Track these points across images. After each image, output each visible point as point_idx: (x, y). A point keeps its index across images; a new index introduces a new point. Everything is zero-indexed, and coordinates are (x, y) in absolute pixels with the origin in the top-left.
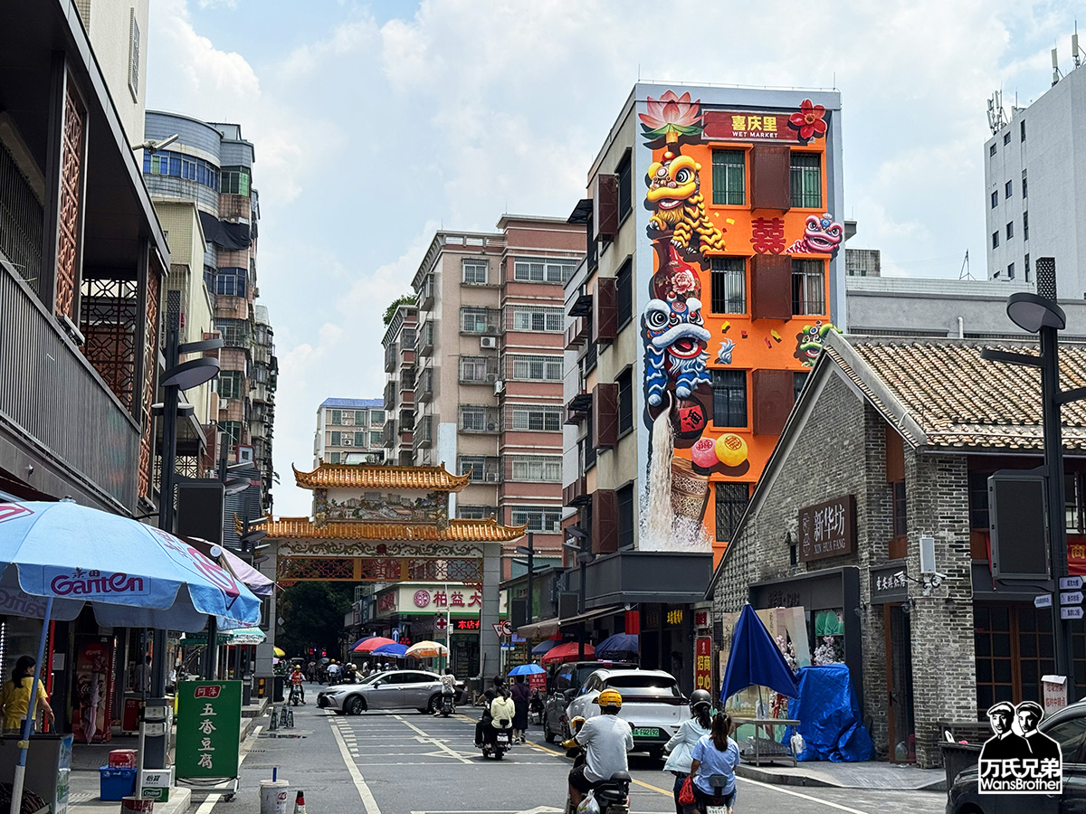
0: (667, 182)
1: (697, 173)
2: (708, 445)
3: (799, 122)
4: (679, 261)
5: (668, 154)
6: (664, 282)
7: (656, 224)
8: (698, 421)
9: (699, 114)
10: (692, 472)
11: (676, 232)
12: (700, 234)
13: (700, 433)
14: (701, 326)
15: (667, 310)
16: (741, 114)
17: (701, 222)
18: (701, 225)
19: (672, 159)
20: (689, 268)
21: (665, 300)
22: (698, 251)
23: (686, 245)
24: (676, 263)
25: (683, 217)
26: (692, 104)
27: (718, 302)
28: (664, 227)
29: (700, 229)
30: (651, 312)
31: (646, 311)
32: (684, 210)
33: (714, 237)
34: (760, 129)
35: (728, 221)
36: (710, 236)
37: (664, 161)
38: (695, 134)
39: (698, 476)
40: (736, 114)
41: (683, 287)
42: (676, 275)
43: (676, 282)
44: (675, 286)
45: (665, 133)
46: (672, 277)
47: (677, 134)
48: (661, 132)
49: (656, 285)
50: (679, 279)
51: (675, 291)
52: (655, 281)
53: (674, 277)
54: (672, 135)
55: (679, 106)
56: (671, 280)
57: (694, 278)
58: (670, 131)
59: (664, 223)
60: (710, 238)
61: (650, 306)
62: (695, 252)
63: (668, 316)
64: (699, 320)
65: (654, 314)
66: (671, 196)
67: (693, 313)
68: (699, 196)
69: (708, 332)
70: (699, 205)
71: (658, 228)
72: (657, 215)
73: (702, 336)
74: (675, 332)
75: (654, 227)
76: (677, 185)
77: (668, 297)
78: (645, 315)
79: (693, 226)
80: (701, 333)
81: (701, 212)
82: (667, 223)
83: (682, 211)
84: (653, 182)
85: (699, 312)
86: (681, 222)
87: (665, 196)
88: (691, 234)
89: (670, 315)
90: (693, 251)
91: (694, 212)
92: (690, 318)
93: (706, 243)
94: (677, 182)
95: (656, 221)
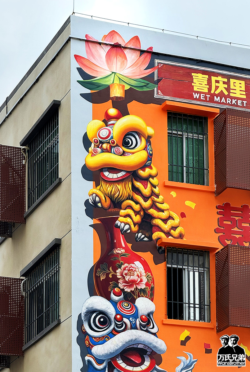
0: (111, 147)
1: (148, 139)
4: (126, 248)
5: (113, 112)
6: (107, 275)
7: (97, 199)
9: (151, 66)
11: (122, 212)
12: (152, 217)
14: (154, 334)
15: (111, 311)
16: (204, 72)
17: (154, 202)
18: (154, 205)
19: (117, 118)
20: (139, 259)
21: (108, 298)
22: (150, 238)
23: (135, 229)
24: (123, 251)
25: (131, 193)
26: (142, 52)
27: (175, 305)
28: (107, 203)
29: (152, 211)
30: (90, 312)
31: (84, 311)
32: (133, 186)
33: (170, 222)
34: (226, 93)
35: (188, 203)
36: (165, 221)
37: (107, 119)
38: (145, 89)
40: (197, 71)
41: (131, 283)
42: (123, 267)
43: (122, 275)
44: (121, 281)
45: (108, 83)
46: (117, 269)
47: (124, 86)
48: (103, 82)
49: (98, 278)
50: (126, 272)
51: (122, 288)
52: (96, 272)
53: (119, 269)
54: (117, 87)
55: (126, 52)
56: (116, 273)
57: (146, 272)
58: (115, 82)
59: (107, 198)
60: (166, 223)
61: (89, 304)
62: (146, 239)
63: (113, 319)
64: (151, 326)
65: (94, 315)
66: (117, 165)
67: (144, 317)
68: (151, 168)
69: (163, 343)
70: (151, 179)
71: (99, 205)
72: (98, 187)
73: (155, 347)
74: (121, 340)
75: (95, 203)
76: (124, 152)
77: (112, 293)
78: (83, 315)
79: (143, 206)
80: (155, 344)
81: (154, 189)
82: (111, 199)
83: (130, 186)
84: (93, 145)
85: (152, 317)
86: (129, 199)
87: (109, 165)
88: (141, 215)
89: (115, 318)
90: (144, 238)
91: (146, 188)
92: (140, 324)
93: (160, 229)
94: (123, 148)
95: (97, 195)
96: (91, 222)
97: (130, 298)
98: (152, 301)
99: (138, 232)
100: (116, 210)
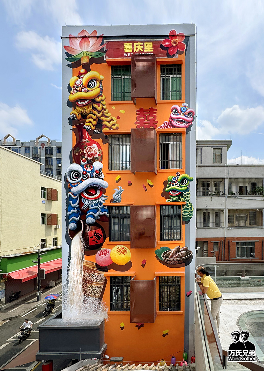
0: (82, 89)
1: (101, 82)
2: (106, 253)
3: (167, 45)
4: (89, 139)
5: (83, 71)
6: (79, 152)
7: (75, 116)
8: (100, 238)
9: (102, 44)
10: (96, 269)
11: (87, 120)
12: (102, 121)
13: (100, 246)
14: (102, 179)
15: (81, 170)
16: (130, 42)
17: (103, 113)
18: (103, 115)
19: (85, 74)
20: (95, 143)
21: (80, 164)
22: (101, 132)
23: (93, 128)
24: (87, 140)
25: (92, 110)
26: (98, 37)
28: (79, 117)
29: (103, 118)
30: (71, 172)
31: (67, 171)
32: (93, 107)
33: (112, 122)
34: (142, 50)
35: (121, 111)
36: (109, 122)
37: (80, 75)
38: (99, 56)
39: (100, 272)
40: (126, 42)
41: (91, 155)
42: (87, 147)
43: (86, 152)
44: (86, 155)
45: (80, 57)
46: (84, 149)
47: (88, 57)
48: (78, 57)
49: (74, 154)
50: (88, 150)
51: (86, 158)
52: (74, 152)
53: (85, 149)
54: (85, 58)
55: (90, 39)
56: (84, 151)
57: (98, 149)
58: (84, 56)
59: (80, 115)
60: (109, 123)
61: (70, 168)
62: (99, 132)
63: (82, 174)
64: (101, 175)
65: (73, 172)
66: (85, 97)
67: (97, 171)
68: (102, 96)
69: (107, 182)
70: (102, 102)
71: (76, 118)
72: (75, 110)
73: (103, 185)
74: (86, 183)
75: (73, 118)
76: (88, 90)
77: (81, 162)
78: (67, 173)
79: (98, 116)
80: (102, 184)
81: (104, 107)
82: (81, 115)
83: (91, 107)
84: (73, 89)
85: (101, 171)
86: (91, 114)
87: (80, 98)
88: (96, 121)
89: (83, 173)
90: (98, 132)
91: (99, 107)
92: (95, 174)
93: (106, 126)
94: (88, 88)
95: (74, 114)
96: (72, 127)
97: (90, 163)
98: (102, 163)
99: (95, 130)
100: (84, 120)
